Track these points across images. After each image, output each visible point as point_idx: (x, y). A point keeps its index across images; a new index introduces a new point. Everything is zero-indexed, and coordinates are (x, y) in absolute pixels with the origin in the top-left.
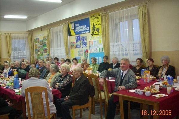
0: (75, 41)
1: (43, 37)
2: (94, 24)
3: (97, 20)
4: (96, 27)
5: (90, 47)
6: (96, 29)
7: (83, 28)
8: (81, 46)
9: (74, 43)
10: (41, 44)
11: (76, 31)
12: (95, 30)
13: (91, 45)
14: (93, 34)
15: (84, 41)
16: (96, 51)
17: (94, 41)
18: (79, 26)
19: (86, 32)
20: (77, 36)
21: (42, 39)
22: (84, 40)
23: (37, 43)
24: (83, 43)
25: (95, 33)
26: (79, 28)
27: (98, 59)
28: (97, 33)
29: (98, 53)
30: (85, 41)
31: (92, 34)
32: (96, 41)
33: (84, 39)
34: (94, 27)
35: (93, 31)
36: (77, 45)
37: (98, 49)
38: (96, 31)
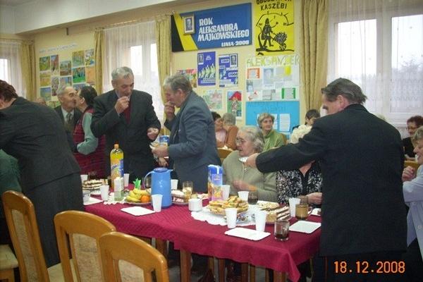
0: (195, 67)
1: (75, 53)
2: (267, 21)
3: (280, 11)
4: (276, 30)
5: (248, 84)
6: (273, 36)
7: (228, 30)
8: (218, 81)
9: (190, 71)
10: (62, 73)
11: (200, 38)
12: (269, 38)
13: (253, 79)
14: (262, 49)
15: (228, 69)
16: (271, 96)
17: (265, 70)
18: (211, 25)
19: (238, 43)
20: (204, 53)
21: (70, 58)
22: (228, 65)
23: (49, 70)
24: (225, 72)
25: (270, 45)
26: (210, 31)
27: (278, 118)
28: (276, 46)
29: (278, 102)
30: (233, 67)
31: (257, 50)
32: (272, 70)
33: (229, 61)
34: (267, 29)
35: (263, 42)
36: (200, 80)
37: (279, 91)
38: (273, 42)
